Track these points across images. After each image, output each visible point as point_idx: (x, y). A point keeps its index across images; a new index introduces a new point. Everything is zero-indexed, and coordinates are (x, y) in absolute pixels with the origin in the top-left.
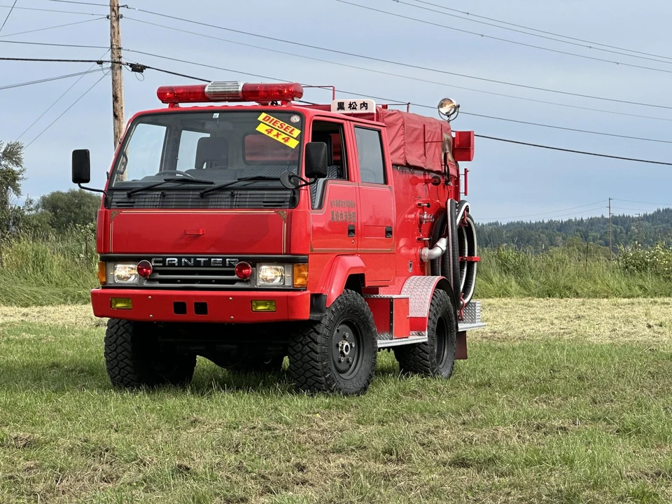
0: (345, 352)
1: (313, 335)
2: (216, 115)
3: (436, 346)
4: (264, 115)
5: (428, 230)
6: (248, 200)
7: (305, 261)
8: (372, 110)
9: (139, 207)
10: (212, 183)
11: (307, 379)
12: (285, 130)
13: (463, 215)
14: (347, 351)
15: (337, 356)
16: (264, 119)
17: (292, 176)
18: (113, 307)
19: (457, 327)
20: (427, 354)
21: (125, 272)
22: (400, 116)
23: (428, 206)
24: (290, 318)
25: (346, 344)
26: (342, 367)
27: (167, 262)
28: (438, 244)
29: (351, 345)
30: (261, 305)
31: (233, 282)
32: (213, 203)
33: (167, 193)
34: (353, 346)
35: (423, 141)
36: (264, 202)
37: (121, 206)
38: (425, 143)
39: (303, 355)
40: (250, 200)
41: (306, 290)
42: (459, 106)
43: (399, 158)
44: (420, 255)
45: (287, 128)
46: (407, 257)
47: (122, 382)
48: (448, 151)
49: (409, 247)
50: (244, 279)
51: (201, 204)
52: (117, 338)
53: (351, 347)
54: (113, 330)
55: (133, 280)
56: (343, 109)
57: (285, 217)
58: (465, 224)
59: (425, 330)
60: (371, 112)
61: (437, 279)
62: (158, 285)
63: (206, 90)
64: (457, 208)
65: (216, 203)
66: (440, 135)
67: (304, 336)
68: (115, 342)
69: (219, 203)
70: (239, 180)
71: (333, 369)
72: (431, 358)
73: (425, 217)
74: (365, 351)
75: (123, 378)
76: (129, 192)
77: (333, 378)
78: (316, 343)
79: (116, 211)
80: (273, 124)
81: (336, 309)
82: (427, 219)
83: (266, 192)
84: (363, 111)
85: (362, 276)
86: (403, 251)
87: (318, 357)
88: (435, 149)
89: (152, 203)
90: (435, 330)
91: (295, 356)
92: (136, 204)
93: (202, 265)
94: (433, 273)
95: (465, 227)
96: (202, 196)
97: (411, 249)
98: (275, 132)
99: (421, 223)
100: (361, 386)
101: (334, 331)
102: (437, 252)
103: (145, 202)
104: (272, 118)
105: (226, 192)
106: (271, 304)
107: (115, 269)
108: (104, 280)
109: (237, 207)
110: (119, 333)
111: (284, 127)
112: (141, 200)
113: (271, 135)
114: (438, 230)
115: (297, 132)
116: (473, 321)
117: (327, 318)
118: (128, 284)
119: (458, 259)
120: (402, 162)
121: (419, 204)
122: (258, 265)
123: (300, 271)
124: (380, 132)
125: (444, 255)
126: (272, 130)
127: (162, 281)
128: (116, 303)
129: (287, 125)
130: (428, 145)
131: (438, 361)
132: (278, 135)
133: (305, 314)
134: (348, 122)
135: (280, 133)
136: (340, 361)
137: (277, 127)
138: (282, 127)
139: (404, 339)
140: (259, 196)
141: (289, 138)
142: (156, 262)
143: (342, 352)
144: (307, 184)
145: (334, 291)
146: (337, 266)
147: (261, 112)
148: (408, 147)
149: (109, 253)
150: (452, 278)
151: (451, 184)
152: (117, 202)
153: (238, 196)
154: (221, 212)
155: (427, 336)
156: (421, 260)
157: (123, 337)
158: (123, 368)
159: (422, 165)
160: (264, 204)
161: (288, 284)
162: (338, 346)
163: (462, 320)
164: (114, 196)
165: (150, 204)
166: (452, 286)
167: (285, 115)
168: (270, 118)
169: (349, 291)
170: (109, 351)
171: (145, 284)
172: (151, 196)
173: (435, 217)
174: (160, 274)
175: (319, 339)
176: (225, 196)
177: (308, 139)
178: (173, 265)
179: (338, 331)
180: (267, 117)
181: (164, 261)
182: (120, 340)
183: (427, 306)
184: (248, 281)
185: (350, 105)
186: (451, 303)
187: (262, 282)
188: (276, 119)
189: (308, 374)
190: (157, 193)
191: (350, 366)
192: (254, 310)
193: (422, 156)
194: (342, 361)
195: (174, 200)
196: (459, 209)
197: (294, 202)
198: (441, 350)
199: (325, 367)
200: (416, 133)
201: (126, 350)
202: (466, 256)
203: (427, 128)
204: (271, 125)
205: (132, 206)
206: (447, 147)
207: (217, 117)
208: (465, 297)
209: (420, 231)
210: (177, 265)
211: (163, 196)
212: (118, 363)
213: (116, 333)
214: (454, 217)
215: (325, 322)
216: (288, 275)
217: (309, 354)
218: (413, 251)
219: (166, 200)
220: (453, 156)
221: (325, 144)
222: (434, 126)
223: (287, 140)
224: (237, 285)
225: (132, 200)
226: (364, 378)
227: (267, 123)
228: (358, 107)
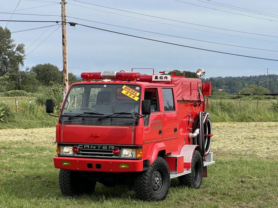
0: (157, 182)
1: (144, 176)
2: (105, 86)
3: (194, 174)
4: (125, 86)
5: (191, 125)
6: (118, 122)
7: (141, 147)
8: (169, 79)
9: (73, 124)
10: (103, 115)
11: (142, 194)
12: (133, 93)
13: (206, 118)
14: (158, 182)
15: (154, 184)
16: (125, 88)
17: (136, 114)
18: (62, 164)
19: (203, 165)
20: (191, 178)
21: (68, 150)
22: (181, 80)
23: (192, 116)
24: (135, 171)
25: (158, 179)
26: (156, 188)
27: (85, 147)
28: (196, 131)
29: (159, 179)
30: (123, 165)
31: (112, 155)
32: (104, 123)
33: (85, 118)
34: (161, 179)
35: (190, 89)
36: (124, 123)
37: (66, 123)
38: (191, 90)
39: (140, 184)
40: (119, 122)
41: (141, 159)
42: (205, 72)
43: (180, 98)
44: (188, 136)
45: (134, 92)
46: (183, 136)
47: (66, 193)
48: (200, 92)
49: (184, 132)
50: (116, 154)
51: (99, 123)
52: (64, 175)
53: (160, 180)
54: (63, 172)
55: (71, 153)
56: (157, 79)
57: (133, 129)
58: (207, 122)
59: (190, 168)
60: (169, 80)
61: (195, 146)
62: (81, 156)
63: (101, 75)
64: (203, 116)
65: (105, 123)
66: (197, 85)
67: (141, 177)
68: (63, 177)
69: (106, 123)
70: (115, 114)
71: (152, 190)
72: (192, 179)
73: (191, 120)
74: (165, 181)
75: (66, 191)
76: (69, 117)
77: (152, 194)
78: (146, 180)
79: (64, 125)
80: (129, 90)
81: (154, 165)
82: (191, 121)
83: (125, 119)
84: (166, 80)
85: (164, 151)
86: (181, 134)
87: (146, 185)
88: (195, 92)
89: (79, 122)
90: (194, 168)
91: (137, 185)
92: (72, 122)
93: (99, 148)
94: (194, 144)
95: (207, 123)
96: (99, 120)
97: (185, 133)
98: (129, 94)
99: (189, 122)
100: (163, 196)
101: (152, 174)
102: (195, 134)
103: (76, 122)
104: (128, 87)
105: (109, 119)
106: (127, 165)
107: (63, 149)
108: (59, 153)
109: (113, 125)
110: (65, 173)
111: (133, 92)
112: (74, 121)
113: (127, 95)
114: (196, 126)
115: (138, 94)
116: (210, 161)
117: (150, 169)
118: (69, 155)
119: (204, 135)
120: (181, 99)
121: (188, 115)
122: (122, 149)
123: (139, 151)
124: (172, 89)
125: (198, 136)
126: (128, 93)
127: (82, 154)
128: (64, 163)
129: (134, 91)
130: (192, 90)
131: (195, 180)
132: (130, 95)
133: (141, 169)
134: (159, 87)
135: (131, 94)
136: (155, 186)
137: (130, 92)
138: (132, 92)
139: (181, 173)
140: (123, 121)
141: (135, 97)
142: (80, 146)
143: (156, 182)
144: (142, 117)
145: (153, 157)
146: (154, 147)
147: (124, 85)
148: (184, 93)
149: (61, 142)
150: (201, 145)
151: (201, 105)
152: (64, 122)
153: (114, 120)
154: (107, 127)
155: (191, 171)
156: (189, 138)
157: (67, 175)
158: (66, 187)
159: (189, 99)
160: (125, 124)
161: (134, 157)
162: (154, 180)
163: (205, 161)
164: (63, 119)
165: (78, 122)
166: (201, 148)
167: (133, 86)
168: (127, 88)
169: (159, 157)
170: (61, 181)
171: (76, 155)
172: (78, 119)
173: (195, 120)
174: (82, 151)
175: (147, 178)
176: (109, 120)
177: (143, 99)
178: (87, 148)
179: (154, 174)
180: (126, 87)
181: (83, 146)
182: (65, 176)
183: (191, 158)
184: (118, 155)
185: (160, 77)
186: (201, 155)
187: (123, 156)
188: (130, 88)
189: (142, 192)
190: (81, 118)
191: (159, 187)
192: (120, 167)
193: (189, 95)
194: (156, 186)
195: (88, 121)
196: (205, 116)
197: (137, 123)
198: (196, 174)
199: (149, 189)
200: (187, 86)
201: (67, 180)
202: (207, 134)
203: (192, 83)
204: (127, 90)
205: (71, 123)
206: (200, 90)
207: (106, 86)
208: (206, 151)
209: (188, 126)
210: (89, 148)
211: (83, 119)
212: (64, 185)
213: (63, 173)
214: (202, 120)
215: (149, 171)
216: (134, 153)
217: (143, 184)
218: (185, 134)
219: (84, 121)
220: (202, 93)
221: (150, 101)
222: (195, 82)
223: (134, 97)
224: (113, 157)
225: (70, 121)
226: (165, 192)
227: (126, 90)
228: (163, 78)
